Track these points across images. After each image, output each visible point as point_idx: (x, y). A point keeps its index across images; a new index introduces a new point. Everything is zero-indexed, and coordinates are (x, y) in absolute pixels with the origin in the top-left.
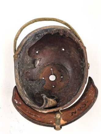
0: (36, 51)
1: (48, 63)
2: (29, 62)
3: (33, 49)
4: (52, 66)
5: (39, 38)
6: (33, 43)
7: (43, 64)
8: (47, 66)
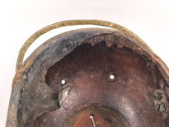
0: (62, 79)
1: (83, 104)
2: (45, 97)
3: (56, 72)
4: (91, 112)
5: (68, 49)
6: (58, 59)
7: (74, 107)
8: (82, 110)
